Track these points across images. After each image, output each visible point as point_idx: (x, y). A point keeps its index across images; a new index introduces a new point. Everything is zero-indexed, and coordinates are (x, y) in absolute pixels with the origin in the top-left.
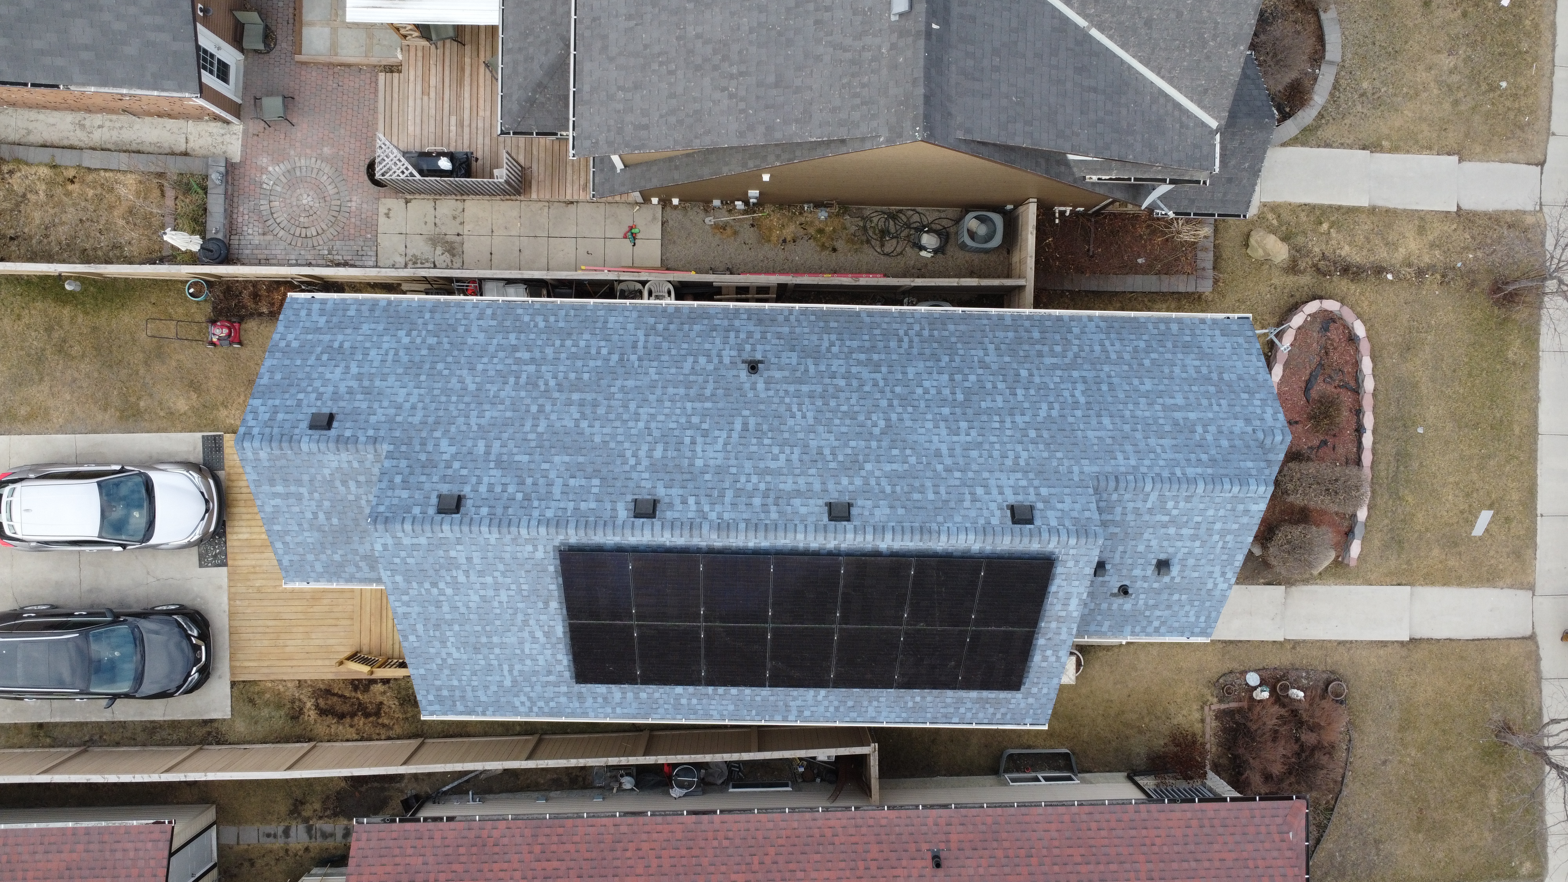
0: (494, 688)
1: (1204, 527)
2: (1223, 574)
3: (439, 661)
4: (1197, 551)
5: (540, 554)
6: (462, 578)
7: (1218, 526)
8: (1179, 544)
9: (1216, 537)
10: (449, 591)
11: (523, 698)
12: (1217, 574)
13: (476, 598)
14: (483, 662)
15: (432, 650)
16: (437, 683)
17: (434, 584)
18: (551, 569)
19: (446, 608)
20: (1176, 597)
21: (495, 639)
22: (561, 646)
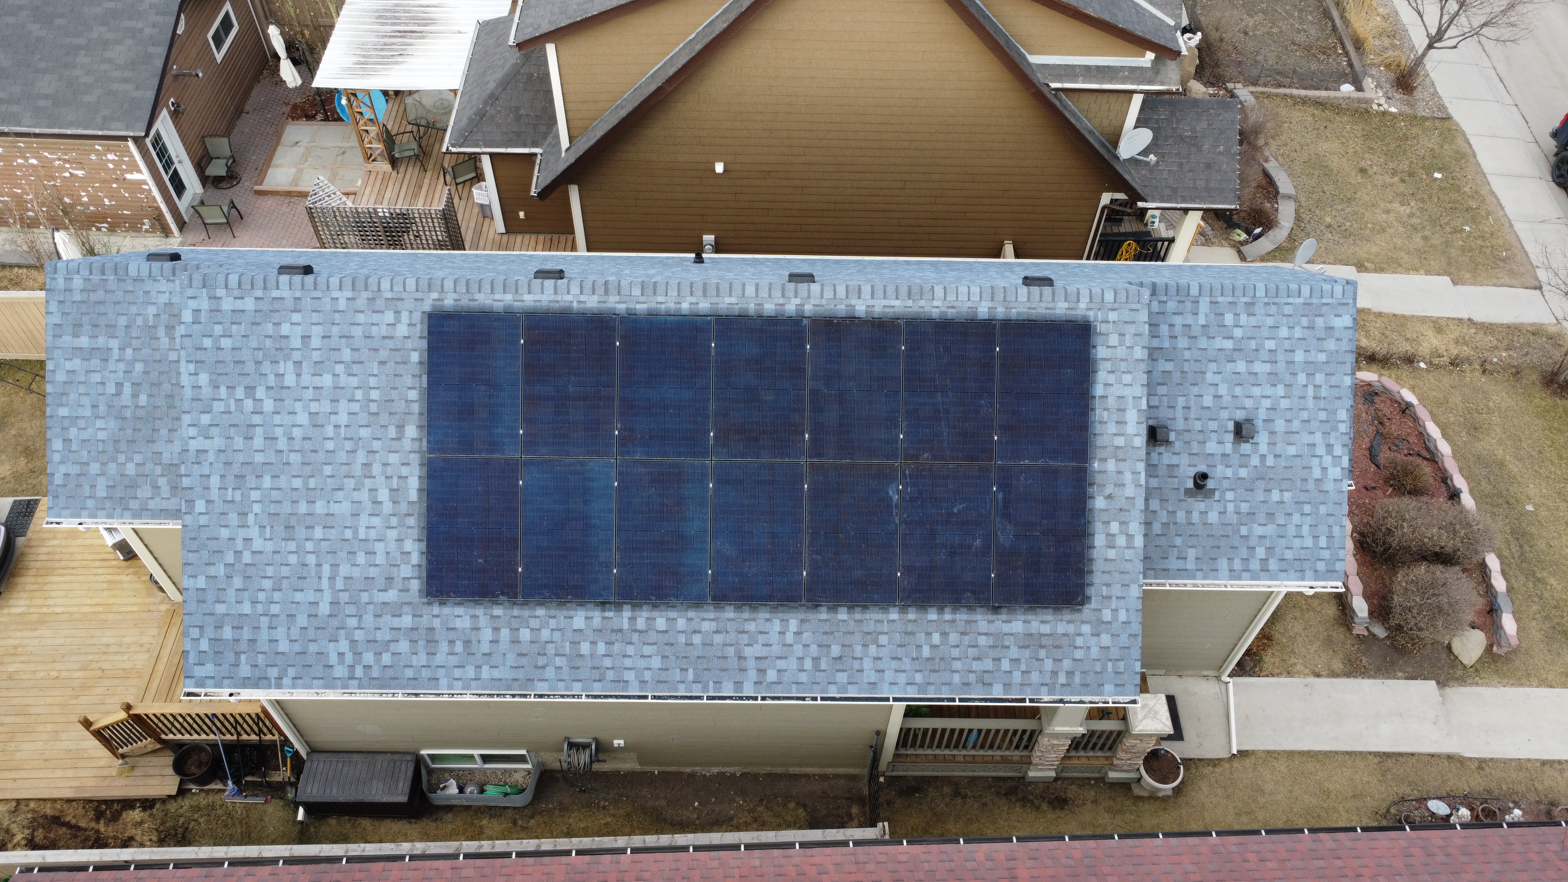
0: (302, 620)
1: (1281, 357)
2: (1329, 447)
3: (230, 558)
4: (1284, 404)
5: (402, 330)
6: (290, 380)
7: (1299, 356)
8: (1256, 391)
9: (1302, 378)
10: (268, 405)
11: (343, 645)
12: (1321, 450)
13: (303, 418)
14: (293, 559)
15: (225, 533)
16: (220, 609)
17: (250, 390)
18: (415, 357)
19: (258, 442)
20: (1275, 496)
21: (320, 507)
22: (412, 521)
